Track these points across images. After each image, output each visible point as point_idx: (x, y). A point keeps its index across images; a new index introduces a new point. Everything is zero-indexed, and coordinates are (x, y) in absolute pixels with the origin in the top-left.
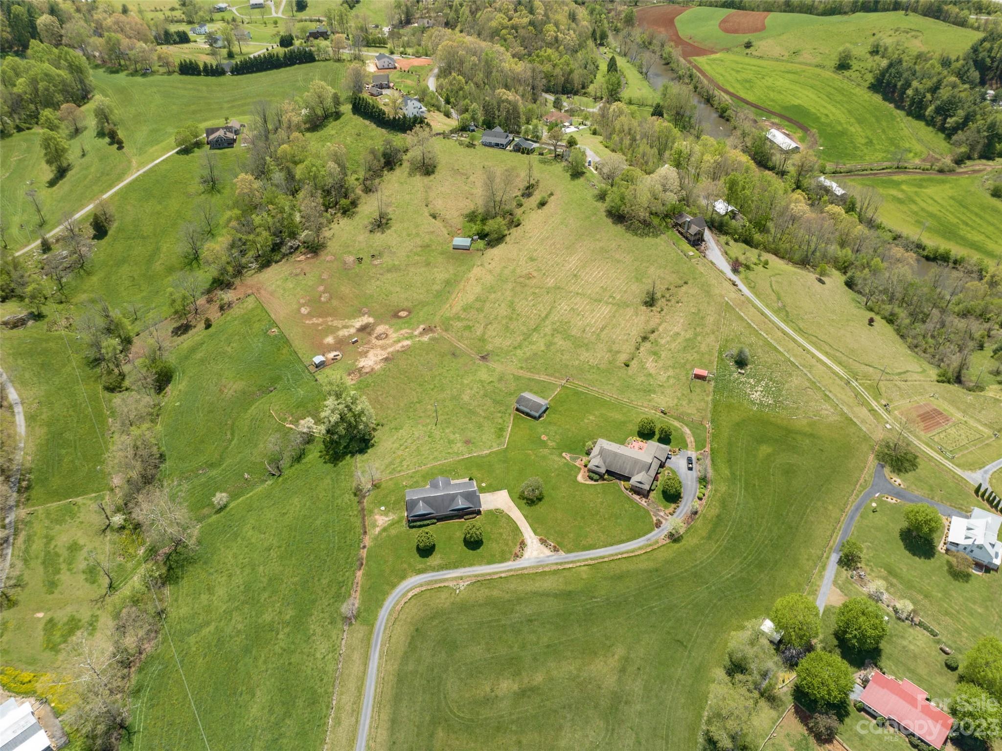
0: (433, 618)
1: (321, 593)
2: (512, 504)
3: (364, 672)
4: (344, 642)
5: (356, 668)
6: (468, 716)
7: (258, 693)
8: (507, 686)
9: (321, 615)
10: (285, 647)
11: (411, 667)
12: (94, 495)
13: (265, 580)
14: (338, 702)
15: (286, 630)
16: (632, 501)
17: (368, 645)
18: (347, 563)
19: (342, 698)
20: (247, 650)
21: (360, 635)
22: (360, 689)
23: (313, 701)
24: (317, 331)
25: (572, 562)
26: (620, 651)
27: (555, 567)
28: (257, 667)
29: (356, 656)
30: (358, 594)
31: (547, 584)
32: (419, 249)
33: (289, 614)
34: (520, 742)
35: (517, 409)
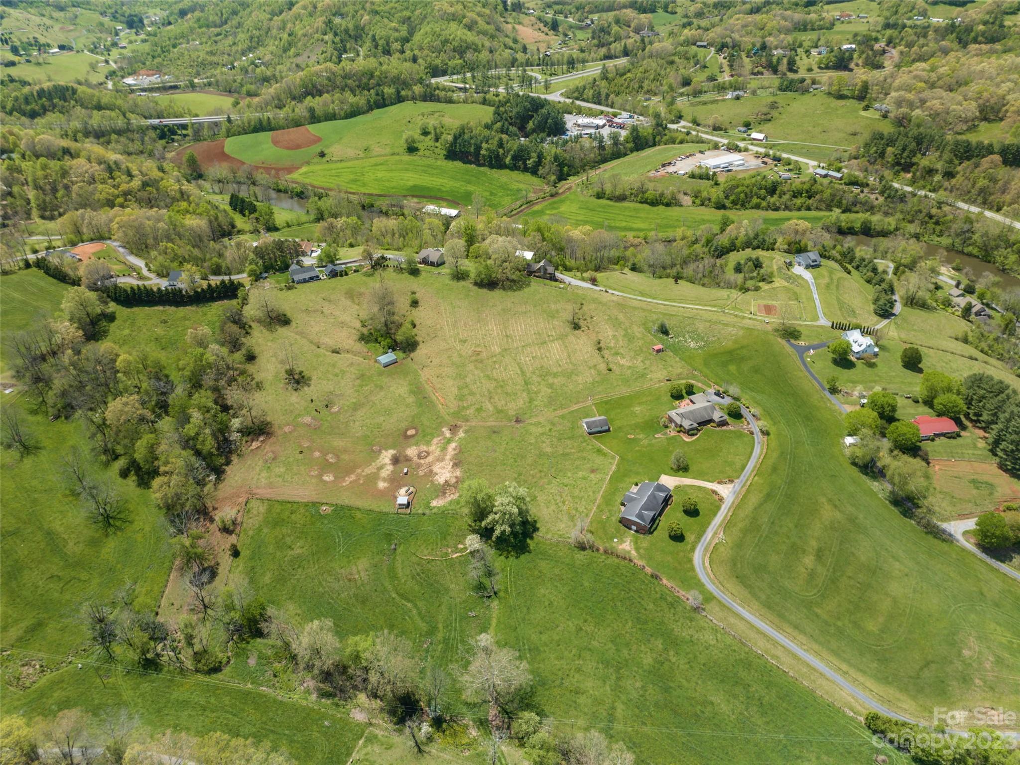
0: (735, 565)
1: (659, 614)
2: (678, 478)
3: (748, 623)
4: (714, 621)
5: (741, 626)
6: (815, 591)
7: (713, 699)
8: (809, 561)
9: (679, 624)
10: (686, 661)
11: (763, 597)
12: (361, 742)
13: (610, 645)
14: (761, 649)
15: (672, 653)
16: (726, 431)
17: (729, 609)
18: (647, 585)
19: (760, 646)
20: (667, 690)
21: (717, 609)
22: (759, 632)
23: (747, 664)
24: (362, 485)
25: (747, 480)
26: (823, 500)
27: (744, 489)
28: (688, 689)
29: (732, 620)
30: (681, 591)
31: (754, 500)
32: (359, 381)
33: (659, 644)
34: (850, 577)
35: (590, 434)
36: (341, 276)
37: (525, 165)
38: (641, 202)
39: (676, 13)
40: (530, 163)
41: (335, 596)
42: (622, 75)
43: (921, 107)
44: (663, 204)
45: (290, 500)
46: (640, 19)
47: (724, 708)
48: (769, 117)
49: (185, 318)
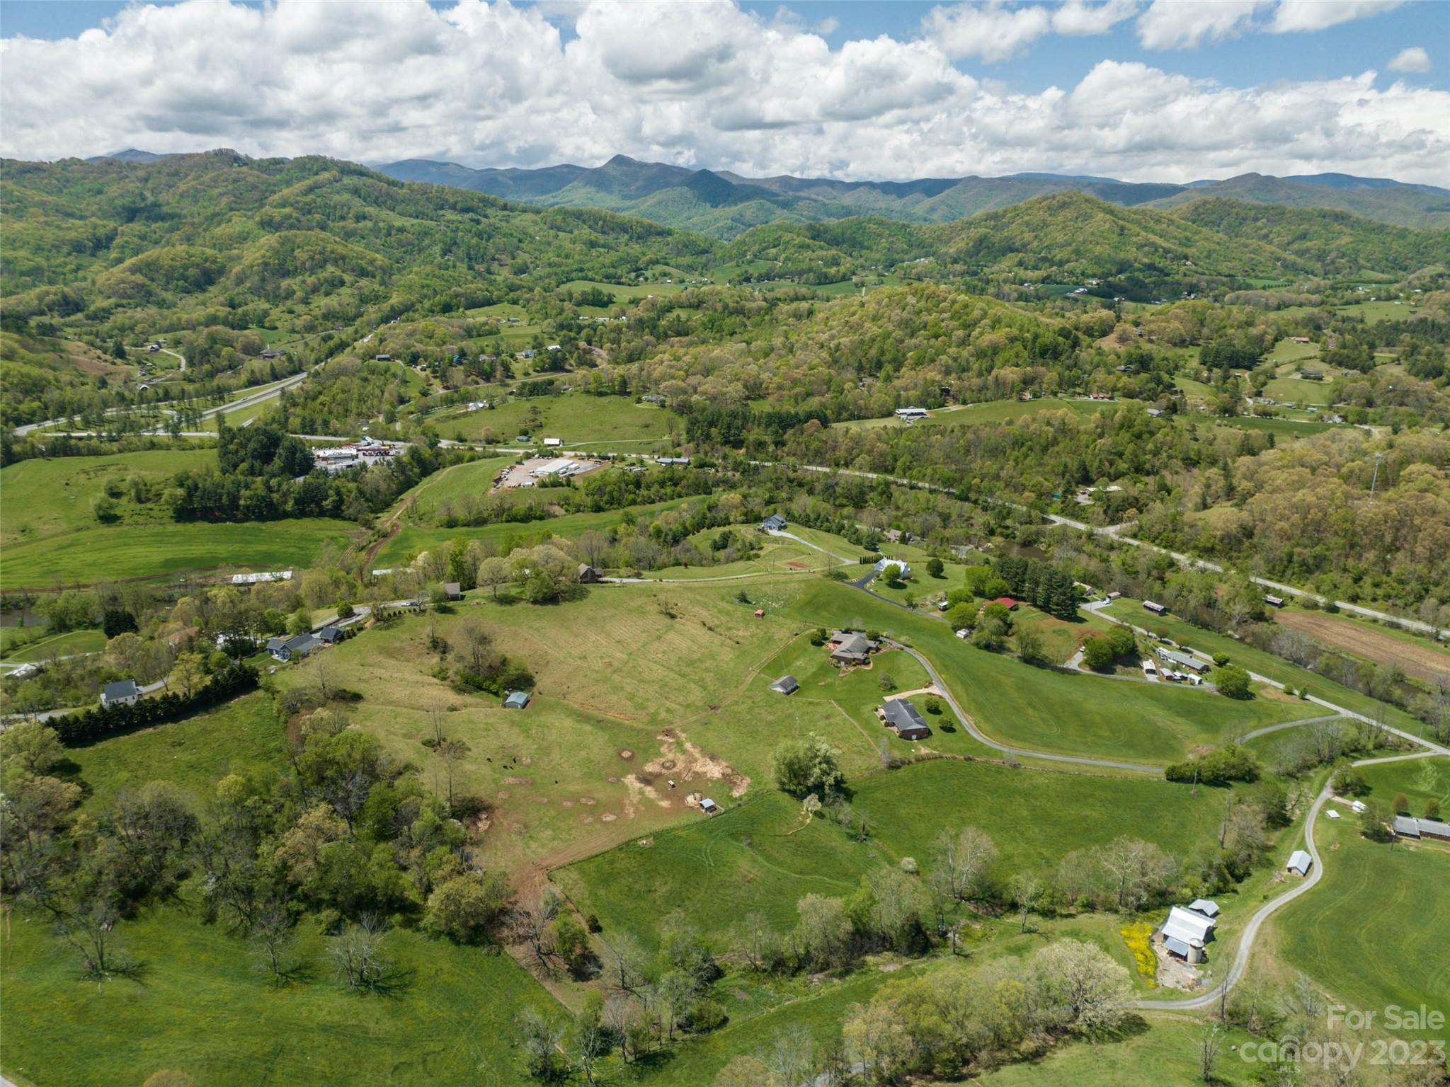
0: (1001, 731)
1: (998, 781)
2: (898, 695)
4: (1033, 768)
5: (1049, 763)
6: (1056, 728)
7: (1084, 814)
8: (1031, 712)
9: (1016, 781)
10: (1046, 800)
13: (993, 817)
15: (1032, 801)
16: (884, 653)
17: (1031, 758)
18: (972, 767)
20: (1055, 824)
21: (1025, 761)
22: (1061, 762)
23: (1078, 783)
24: (647, 810)
25: (939, 678)
27: (945, 685)
28: (1065, 816)
29: (1041, 763)
30: (993, 760)
31: (959, 689)
32: (516, 728)
33: (1019, 799)
35: (788, 694)
36: (350, 637)
37: (321, 507)
38: (507, 521)
39: (276, 328)
40: (327, 503)
41: (750, 902)
42: (314, 398)
43: (696, 392)
44: (536, 518)
45: (598, 852)
46: (246, 336)
47: (1096, 815)
48: (538, 423)
49: (204, 731)
